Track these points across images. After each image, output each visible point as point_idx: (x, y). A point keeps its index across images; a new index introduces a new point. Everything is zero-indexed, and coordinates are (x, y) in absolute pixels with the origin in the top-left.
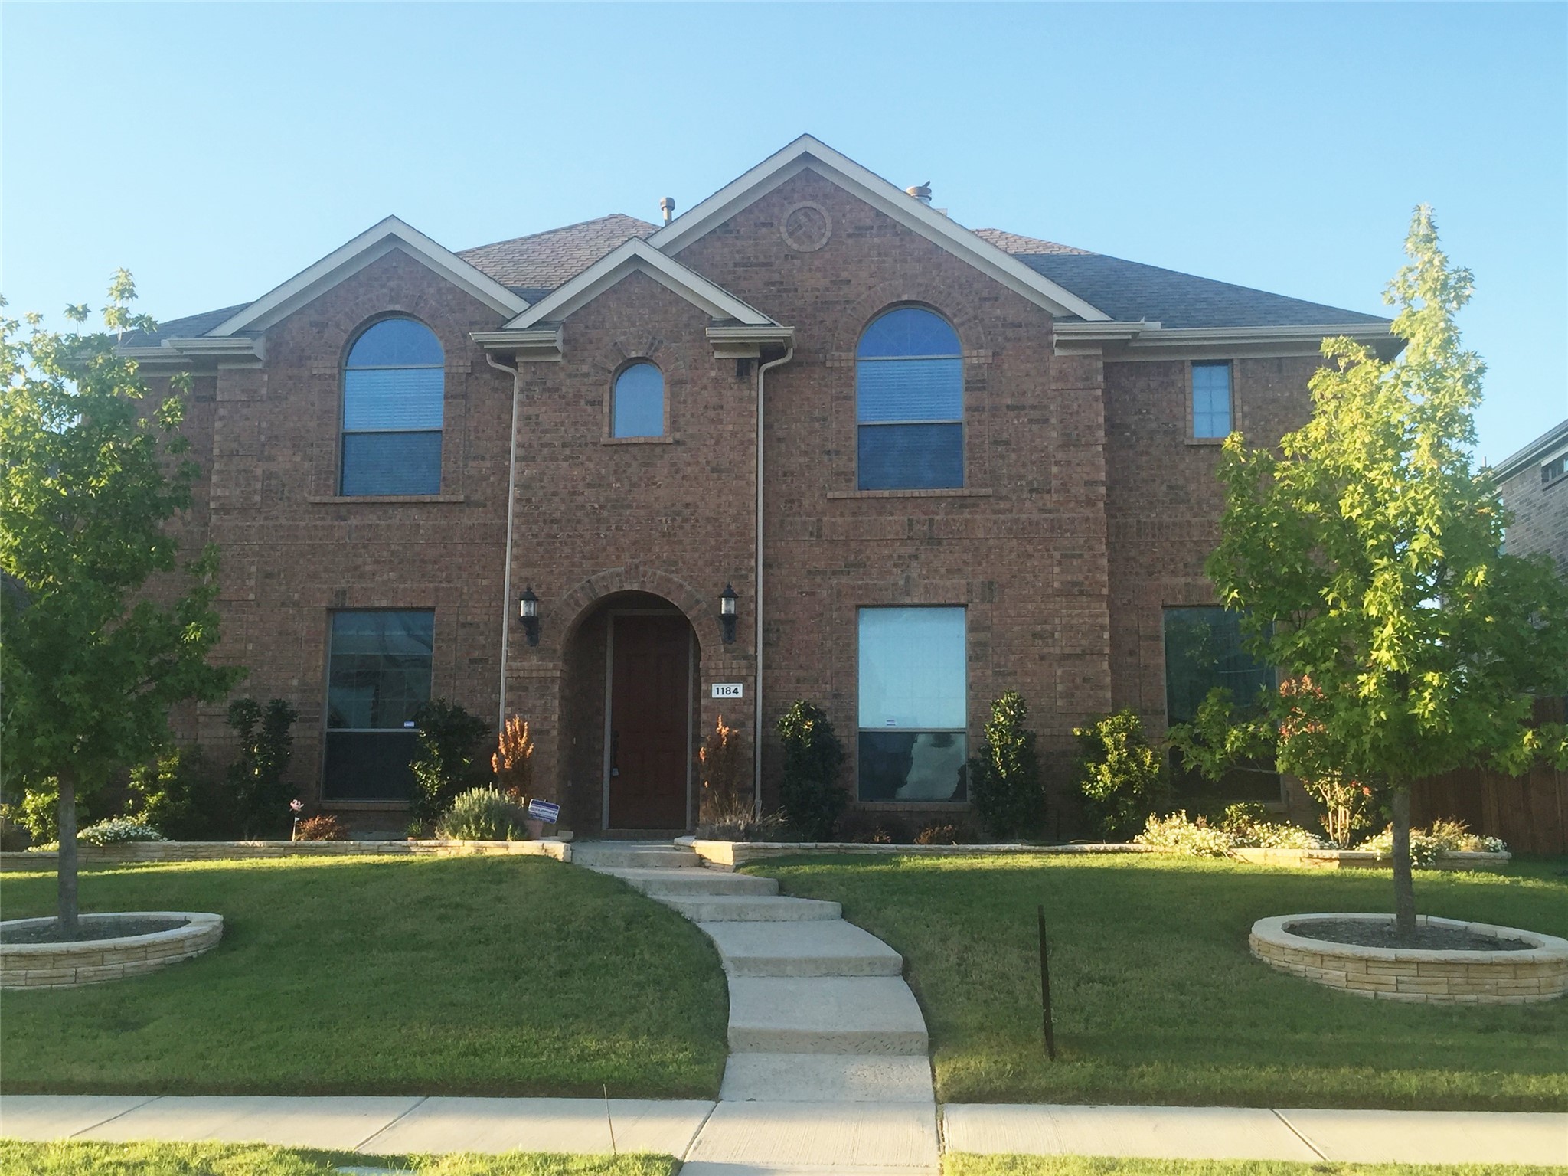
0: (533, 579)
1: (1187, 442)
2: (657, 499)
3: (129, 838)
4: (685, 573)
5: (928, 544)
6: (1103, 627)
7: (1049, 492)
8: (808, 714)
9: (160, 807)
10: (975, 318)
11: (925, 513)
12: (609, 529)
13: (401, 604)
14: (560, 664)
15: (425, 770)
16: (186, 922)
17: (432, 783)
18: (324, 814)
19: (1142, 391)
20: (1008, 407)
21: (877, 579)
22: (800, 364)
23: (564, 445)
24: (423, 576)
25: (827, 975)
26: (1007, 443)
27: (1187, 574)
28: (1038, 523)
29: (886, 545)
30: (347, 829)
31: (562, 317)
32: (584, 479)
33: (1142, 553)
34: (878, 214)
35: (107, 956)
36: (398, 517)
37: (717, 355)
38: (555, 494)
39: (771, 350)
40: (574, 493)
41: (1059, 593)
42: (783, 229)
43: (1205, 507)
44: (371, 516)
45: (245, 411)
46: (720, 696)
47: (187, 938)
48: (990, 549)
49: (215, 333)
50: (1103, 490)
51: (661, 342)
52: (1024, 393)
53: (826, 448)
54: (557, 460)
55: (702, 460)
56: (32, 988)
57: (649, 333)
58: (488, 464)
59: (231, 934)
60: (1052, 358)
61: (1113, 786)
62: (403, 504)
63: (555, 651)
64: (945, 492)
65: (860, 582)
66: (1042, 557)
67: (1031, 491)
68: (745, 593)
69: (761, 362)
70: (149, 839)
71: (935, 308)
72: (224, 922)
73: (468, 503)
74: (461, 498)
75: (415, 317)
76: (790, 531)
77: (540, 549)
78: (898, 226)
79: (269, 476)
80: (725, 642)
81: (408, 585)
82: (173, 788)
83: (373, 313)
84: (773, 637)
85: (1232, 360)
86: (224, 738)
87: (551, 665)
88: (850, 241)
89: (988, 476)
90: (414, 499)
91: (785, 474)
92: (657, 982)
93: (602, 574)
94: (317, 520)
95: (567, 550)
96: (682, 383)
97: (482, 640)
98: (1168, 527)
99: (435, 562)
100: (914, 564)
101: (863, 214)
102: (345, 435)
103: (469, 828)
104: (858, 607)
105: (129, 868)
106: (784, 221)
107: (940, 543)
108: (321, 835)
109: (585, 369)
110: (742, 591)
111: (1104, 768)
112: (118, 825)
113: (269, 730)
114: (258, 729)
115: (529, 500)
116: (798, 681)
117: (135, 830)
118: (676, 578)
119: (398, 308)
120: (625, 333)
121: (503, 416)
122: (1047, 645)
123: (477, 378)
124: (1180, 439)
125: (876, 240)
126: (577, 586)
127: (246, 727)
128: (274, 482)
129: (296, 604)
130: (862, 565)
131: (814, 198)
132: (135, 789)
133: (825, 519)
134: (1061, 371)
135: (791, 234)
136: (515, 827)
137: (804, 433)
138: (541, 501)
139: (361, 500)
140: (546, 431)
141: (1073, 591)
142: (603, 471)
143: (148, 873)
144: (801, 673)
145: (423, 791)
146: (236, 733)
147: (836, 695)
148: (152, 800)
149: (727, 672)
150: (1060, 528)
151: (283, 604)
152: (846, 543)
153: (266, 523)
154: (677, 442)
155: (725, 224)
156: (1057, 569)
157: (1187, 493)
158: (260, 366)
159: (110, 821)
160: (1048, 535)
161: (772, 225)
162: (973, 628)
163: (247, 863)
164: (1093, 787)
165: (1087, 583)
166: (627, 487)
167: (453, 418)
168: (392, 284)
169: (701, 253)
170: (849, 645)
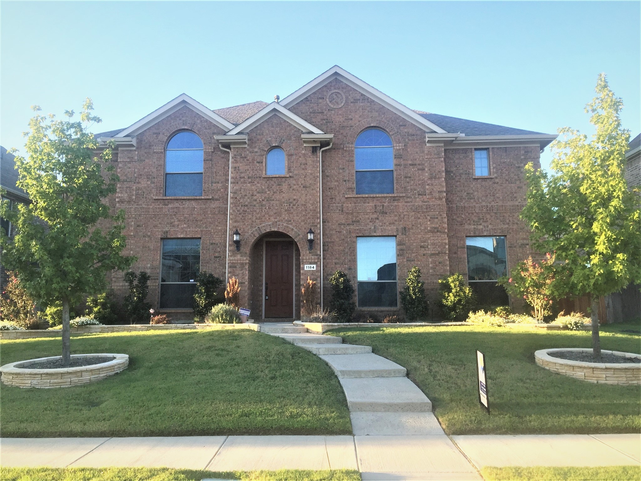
0: (238, 227)
1: (474, 177)
2: (283, 197)
3: (87, 324)
4: (294, 224)
5: (382, 214)
6: (445, 243)
7: (425, 195)
8: (341, 276)
9: (99, 312)
10: (398, 132)
11: (381, 203)
12: (266, 208)
13: (188, 236)
14: (248, 258)
15: (199, 297)
16: (114, 358)
17: (202, 302)
18: (162, 314)
19: (457, 159)
20: (410, 165)
21: (364, 226)
22: (334, 149)
23: (249, 178)
24: (197, 226)
25: (378, 377)
26: (410, 177)
27: (474, 225)
28: (422, 206)
29: (367, 214)
30: (170, 320)
31: (248, 131)
32: (256, 190)
33: (458, 217)
34: (362, 95)
35: (83, 374)
36: (187, 205)
37: (305, 145)
38: (246, 195)
39: (325, 143)
40: (252, 195)
41: (430, 231)
42: (327, 100)
43: (480, 200)
44: (177, 204)
45: (129, 165)
46: (308, 269)
47: (116, 365)
48: (404, 215)
49: (117, 136)
50: (445, 194)
51: (284, 140)
52: (416, 160)
53: (344, 179)
54: (246, 183)
55: (299, 183)
56: (52, 387)
57: (280, 137)
58: (220, 185)
59: (132, 363)
60: (425, 147)
61: (455, 301)
62: (189, 199)
63: (246, 253)
64: (388, 195)
65: (357, 228)
66: (423, 218)
67: (419, 195)
68: (316, 232)
69: (321, 148)
70: (95, 324)
71: (383, 129)
72: (129, 358)
73: (213, 199)
74: (211, 197)
75: (192, 131)
76: (332, 210)
77: (241, 216)
78: (369, 99)
79: (138, 189)
80: (309, 249)
81: (191, 229)
82: (104, 305)
83: (176, 129)
84: (326, 248)
85: (488, 148)
86: (122, 286)
87: (245, 258)
88: (352, 104)
89: (403, 189)
90: (193, 198)
91: (329, 189)
92: (312, 381)
93: (263, 225)
94: (156, 205)
95: (250, 216)
96: (292, 155)
97: (219, 249)
98: (467, 208)
99: (201, 221)
100: (377, 221)
101: (356, 95)
102: (166, 174)
103: (219, 319)
104: (357, 237)
105: (88, 336)
106: (328, 97)
107: (386, 214)
108: (161, 322)
109: (256, 150)
110: (315, 231)
111: (451, 294)
112: (83, 319)
113: (139, 283)
114: (135, 283)
115: (236, 198)
116: (336, 264)
117: (90, 321)
118: (290, 226)
119: (186, 127)
120: (271, 137)
121: (225, 167)
122: (426, 250)
123: (216, 154)
124: (471, 176)
125: (361, 104)
126: (254, 229)
127: (131, 282)
128: (140, 192)
129: (149, 236)
130: (358, 221)
131: (339, 89)
132: (89, 305)
133: (344, 205)
134: (429, 152)
135: (330, 102)
136: (236, 319)
137: (336, 174)
138: (240, 198)
139: (173, 198)
140: (241, 173)
141: (435, 231)
142: (263, 187)
143: (96, 338)
144: (337, 261)
145: (198, 306)
146: (127, 284)
147: (350, 269)
148: (96, 309)
149: (310, 261)
150: (430, 208)
151: (144, 237)
152: (352, 214)
153: (137, 206)
154: (290, 177)
155: (306, 98)
156: (429, 223)
157: (474, 196)
158: (134, 148)
159: (80, 317)
160: (425, 210)
161: (323, 98)
162: (399, 244)
163: (134, 333)
164: (447, 302)
165: (440, 228)
166: (272, 193)
167: (207, 168)
168: (184, 119)
169: (297, 109)
170: (354, 250)
